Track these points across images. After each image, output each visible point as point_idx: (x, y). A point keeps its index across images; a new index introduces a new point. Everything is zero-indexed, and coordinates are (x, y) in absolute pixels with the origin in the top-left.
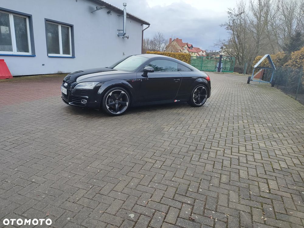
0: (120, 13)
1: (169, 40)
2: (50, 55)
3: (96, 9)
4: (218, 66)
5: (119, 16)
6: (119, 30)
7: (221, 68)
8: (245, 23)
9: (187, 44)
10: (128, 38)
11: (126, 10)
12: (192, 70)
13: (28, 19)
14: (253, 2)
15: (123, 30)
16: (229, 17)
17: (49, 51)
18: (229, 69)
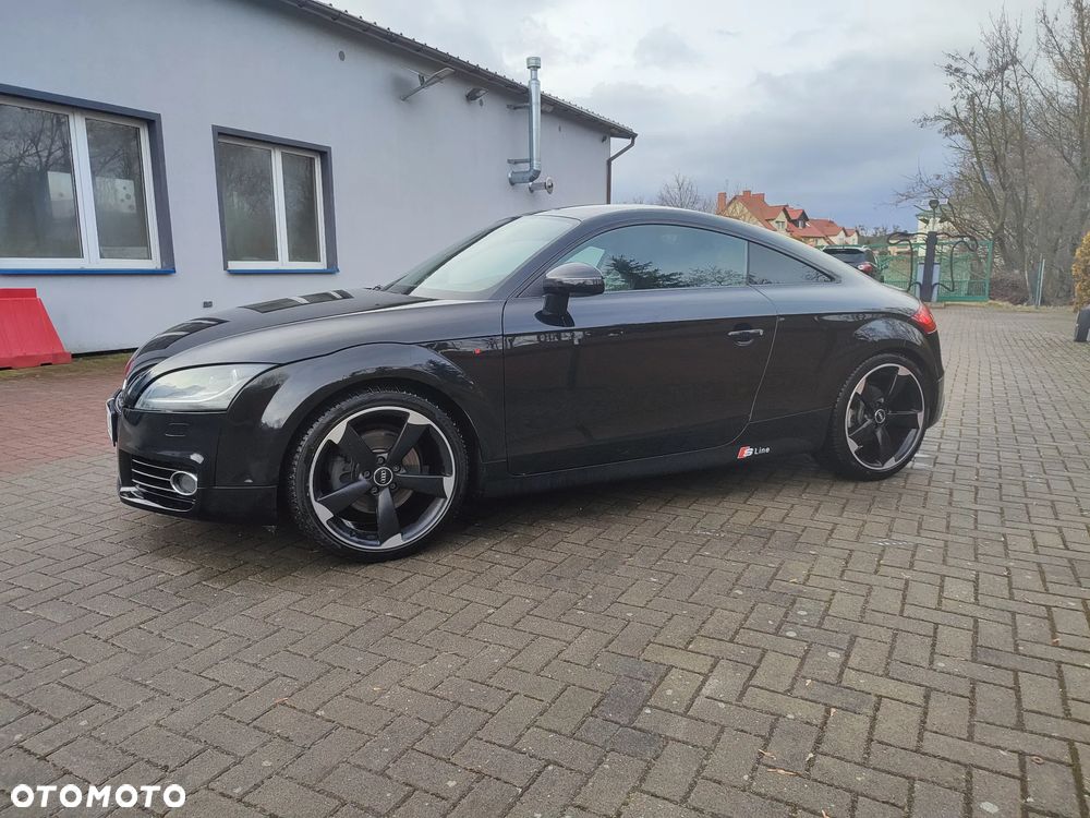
0: (514, 95)
1: (715, 200)
2: (234, 265)
3: (418, 83)
4: (920, 279)
5: (515, 108)
6: (516, 162)
7: (933, 287)
8: (1022, 105)
9: (785, 211)
10: (549, 188)
11: (538, 84)
12: (831, 278)
13: (146, 129)
14: (1051, 18)
15: (530, 161)
16: (952, 87)
17: (230, 253)
18: (965, 287)
